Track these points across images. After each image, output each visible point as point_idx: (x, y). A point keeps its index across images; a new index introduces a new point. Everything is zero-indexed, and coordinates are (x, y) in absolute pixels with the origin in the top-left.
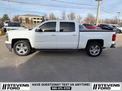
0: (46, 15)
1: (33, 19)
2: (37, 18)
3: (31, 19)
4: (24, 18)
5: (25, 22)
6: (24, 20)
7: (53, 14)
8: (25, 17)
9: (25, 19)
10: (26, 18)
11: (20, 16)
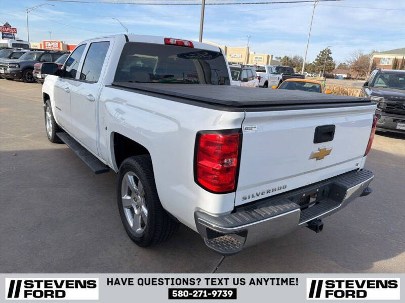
8: (393, 57)
11: (376, 56)
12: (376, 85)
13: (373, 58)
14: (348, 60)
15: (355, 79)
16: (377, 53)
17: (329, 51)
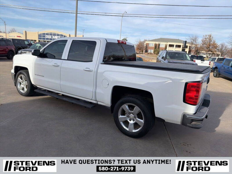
0: (195, 40)
1: (168, 46)
2: (175, 44)
3: (164, 47)
4: (152, 44)
5: (152, 51)
6: (151, 48)
7: (210, 36)
8: (154, 43)
9: (153, 46)
10: (156, 45)
11: (147, 42)
12: (167, 58)
13: (145, 43)
14: (135, 44)
15: (139, 53)
16: (146, 40)
17: (126, 39)
